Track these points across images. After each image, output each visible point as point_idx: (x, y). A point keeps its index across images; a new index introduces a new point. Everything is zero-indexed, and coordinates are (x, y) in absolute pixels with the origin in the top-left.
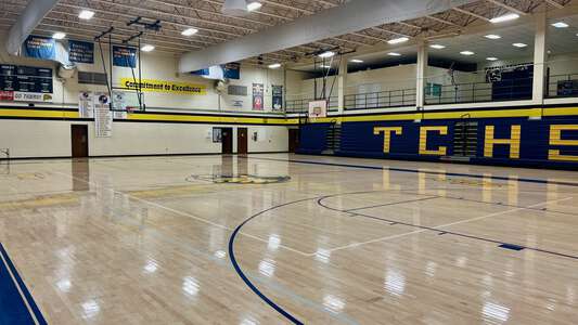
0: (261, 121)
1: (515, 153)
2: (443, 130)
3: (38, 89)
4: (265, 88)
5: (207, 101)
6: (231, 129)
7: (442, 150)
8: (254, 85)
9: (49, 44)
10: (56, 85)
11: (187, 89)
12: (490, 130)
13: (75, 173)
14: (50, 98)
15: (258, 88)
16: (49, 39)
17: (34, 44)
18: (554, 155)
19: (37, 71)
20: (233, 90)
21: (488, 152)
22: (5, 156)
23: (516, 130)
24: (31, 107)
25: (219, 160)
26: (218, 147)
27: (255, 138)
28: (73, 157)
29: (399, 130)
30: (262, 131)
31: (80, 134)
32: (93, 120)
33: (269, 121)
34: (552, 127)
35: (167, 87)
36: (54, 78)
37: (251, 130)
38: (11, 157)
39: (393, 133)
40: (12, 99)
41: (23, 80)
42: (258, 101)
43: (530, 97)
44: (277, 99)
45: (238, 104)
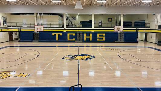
0: (1, 30)
1: (91, 39)
2: (74, 34)
7: (74, 39)
12: (85, 35)
18: (98, 39)
21: (85, 39)
23: (91, 35)
29: (61, 34)
33: (3, 30)
34: (98, 34)
39: (59, 35)
43: (91, 27)
44: (4, 22)
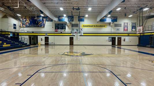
0: (127, 35)
3: (63, 29)
4: (129, 24)
5: (107, 29)
6: (115, 38)
8: (124, 23)
9: (63, 18)
10: (67, 28)
11: (101, 26)
13: (70, 49)
14: (65, 31)
15: (126, 24)
16: (63, 16)
17: (60, 18)
19: (62, 24)
20: (116, 25)
22: (54, 44)
24: (61, 33)
25: (111, 47)
26: (111, 43)
27: (124, 41)
28: (70, 45)
30: (127, 38)
31: (71, 39)
32: (75, 36)
33: (130, 35)
35: (95, 26)
36: (66, 26)
37: (123, 38)
38: (55, 44)
40: (57, 31)
41: (60, 27)
42: (126, 28)
45: (118, 30)
